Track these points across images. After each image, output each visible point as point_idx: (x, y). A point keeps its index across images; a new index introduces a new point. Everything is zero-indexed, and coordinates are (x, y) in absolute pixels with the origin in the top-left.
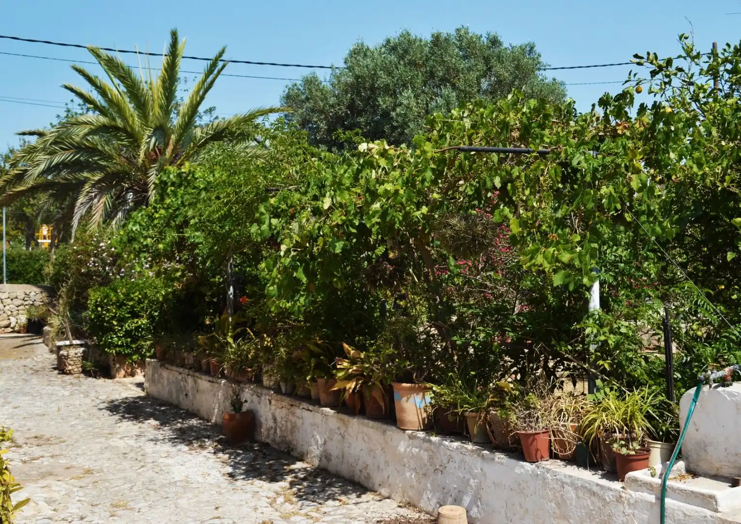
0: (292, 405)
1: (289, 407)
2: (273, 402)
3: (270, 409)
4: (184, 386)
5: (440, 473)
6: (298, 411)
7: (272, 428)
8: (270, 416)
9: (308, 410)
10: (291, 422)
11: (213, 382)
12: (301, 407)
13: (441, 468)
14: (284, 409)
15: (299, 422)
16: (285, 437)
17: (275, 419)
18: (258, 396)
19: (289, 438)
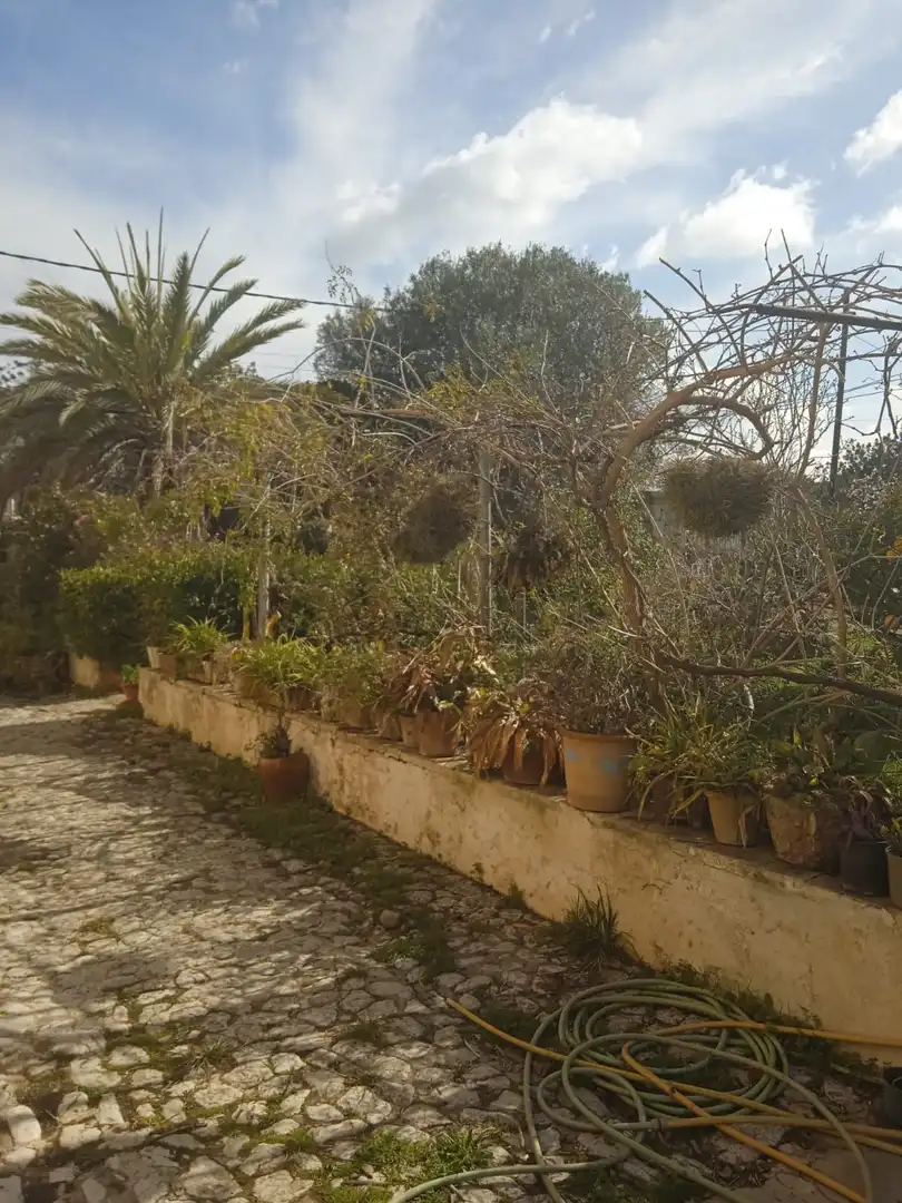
0: (370, 750)
1: (366, 752)
2: (338, 743)
3: (333, 754)
4: (197, 710)
5: (657, 891)
6: (380, 761)
7: (335, 782)
8: (334, 764)
9: (399, 760)
10: (369, 776)
11: (240, 706)
12: (387, 755)
13: (660, 884)
14: (357, 755)
15: (382, 778)
16: (358, 798)
17: (341, 770)
18: (313, 732)
19: (365, 800)
